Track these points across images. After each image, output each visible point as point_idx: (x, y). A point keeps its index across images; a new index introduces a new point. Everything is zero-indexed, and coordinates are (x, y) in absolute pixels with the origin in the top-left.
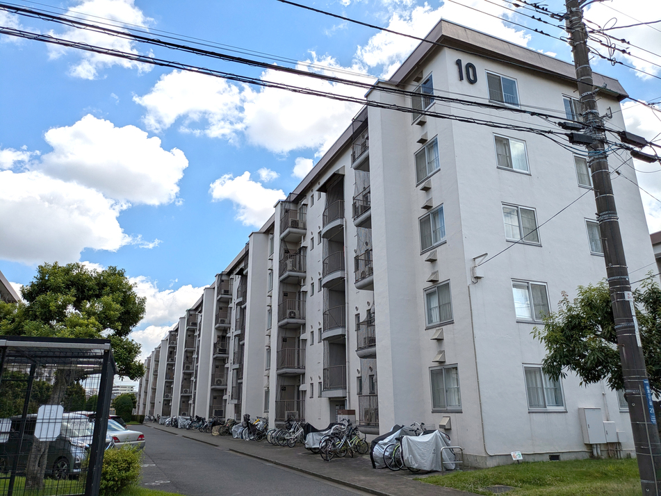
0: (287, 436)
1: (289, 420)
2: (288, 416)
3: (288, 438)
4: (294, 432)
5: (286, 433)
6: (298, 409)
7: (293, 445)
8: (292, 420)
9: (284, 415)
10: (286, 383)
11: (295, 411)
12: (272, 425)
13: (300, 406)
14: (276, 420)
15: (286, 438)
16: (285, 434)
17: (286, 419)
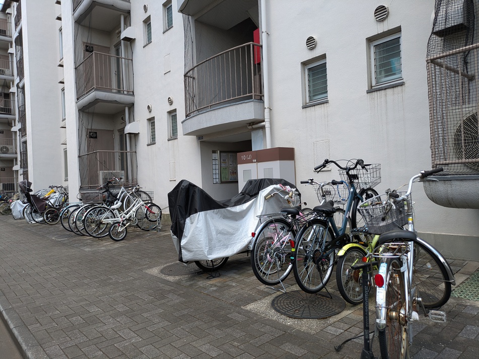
0: (106, 219)
1: (108, 185)
2: (105, 179)
3: (110, 221)
4: (121, 209)
5: (105, 210)
6: (124, 167)
7: (122, 236)
8: (113, 187)
9: (97, 176)
10: (97, 125)
11: (118, 170)
12: (74, 198)
13: (126, 161)
14: (81, 188)
15: (105, 221)
16: (101, 212)
17: (101, 184)
